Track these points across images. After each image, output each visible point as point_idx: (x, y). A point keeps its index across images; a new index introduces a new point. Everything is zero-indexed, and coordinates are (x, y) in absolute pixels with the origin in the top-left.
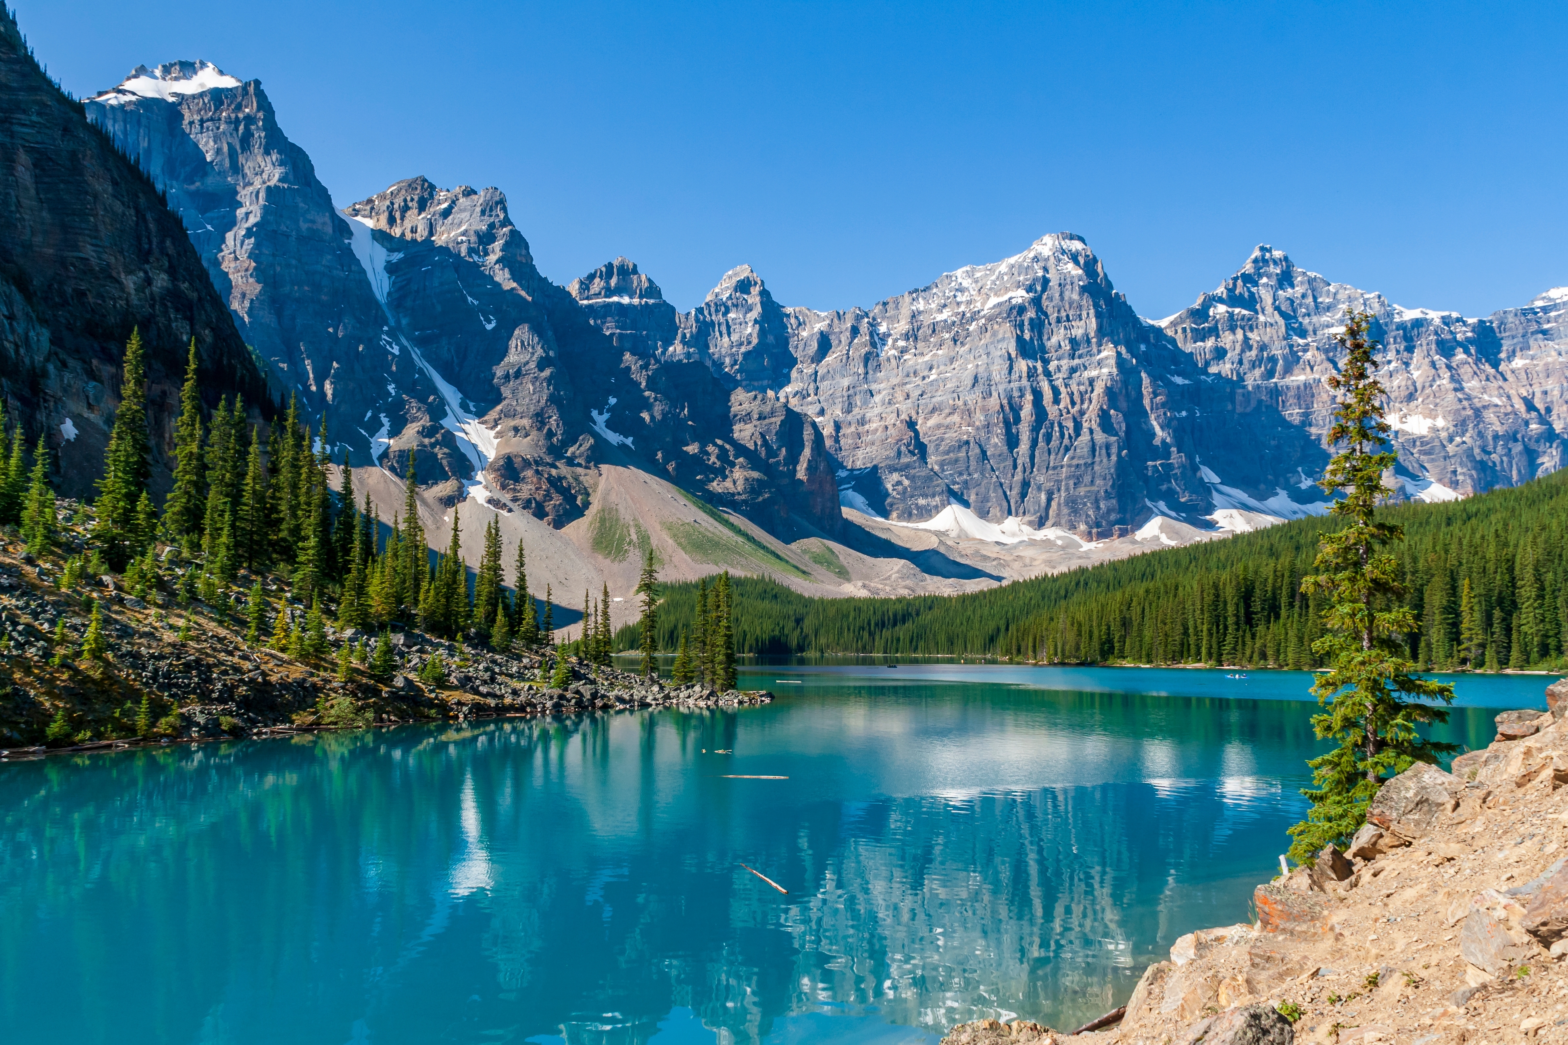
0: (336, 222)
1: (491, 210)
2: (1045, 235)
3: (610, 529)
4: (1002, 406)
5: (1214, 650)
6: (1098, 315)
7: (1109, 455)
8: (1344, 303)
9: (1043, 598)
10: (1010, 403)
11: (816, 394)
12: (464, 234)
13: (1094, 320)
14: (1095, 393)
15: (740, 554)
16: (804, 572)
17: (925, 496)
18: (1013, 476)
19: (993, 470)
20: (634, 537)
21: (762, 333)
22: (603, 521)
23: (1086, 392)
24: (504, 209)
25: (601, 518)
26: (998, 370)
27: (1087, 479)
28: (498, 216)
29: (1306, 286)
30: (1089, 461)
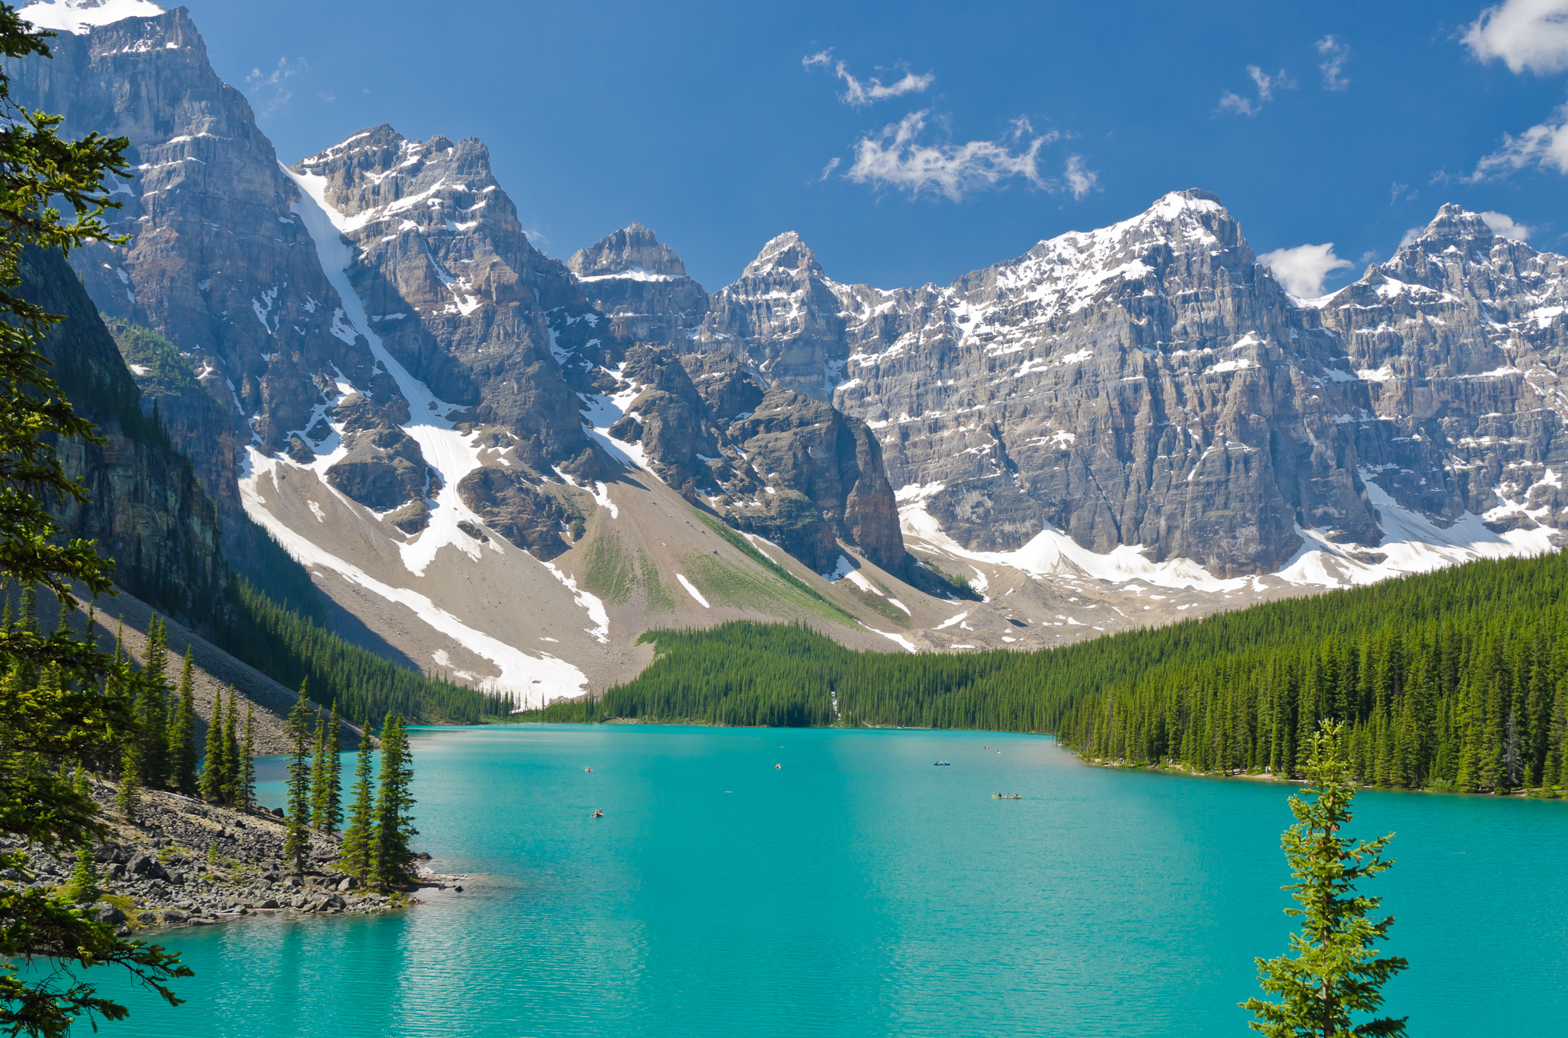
0: (281, 181)
1: (471, 167)
2: (1168, 192)
3: (609, 563)
4: (1111, 409)
5: (1285, 757)
6: (1236, 294)
7: (1247, 470)
8: (1555, 277)
9: (1132, 659)
10: (1121, 404)
11: (878, 393)
12: (435, 195)
13: (1229, 300)
14: (1230, 393)
15: (770, 595)
16: (851, 617)
17: (1013, 521)
18: (1125, 497)
19: (1099, 489)
20: (638, 572)
21: (811, 315)
22: (600, 552)
23: (1219, 391)
24: (487, 166)
25: (598, 549)
26: (1108, 361)
27: (1220, 500)
28: (478, 173)
29: (1505, 257)
30: (1223, 478)
